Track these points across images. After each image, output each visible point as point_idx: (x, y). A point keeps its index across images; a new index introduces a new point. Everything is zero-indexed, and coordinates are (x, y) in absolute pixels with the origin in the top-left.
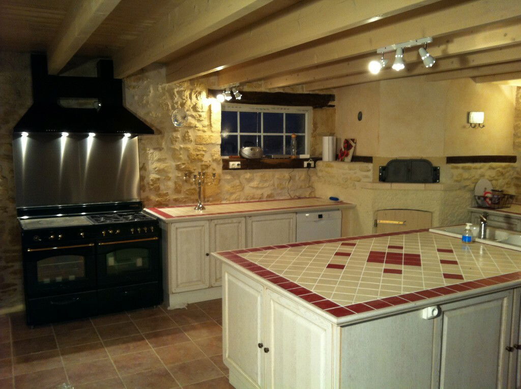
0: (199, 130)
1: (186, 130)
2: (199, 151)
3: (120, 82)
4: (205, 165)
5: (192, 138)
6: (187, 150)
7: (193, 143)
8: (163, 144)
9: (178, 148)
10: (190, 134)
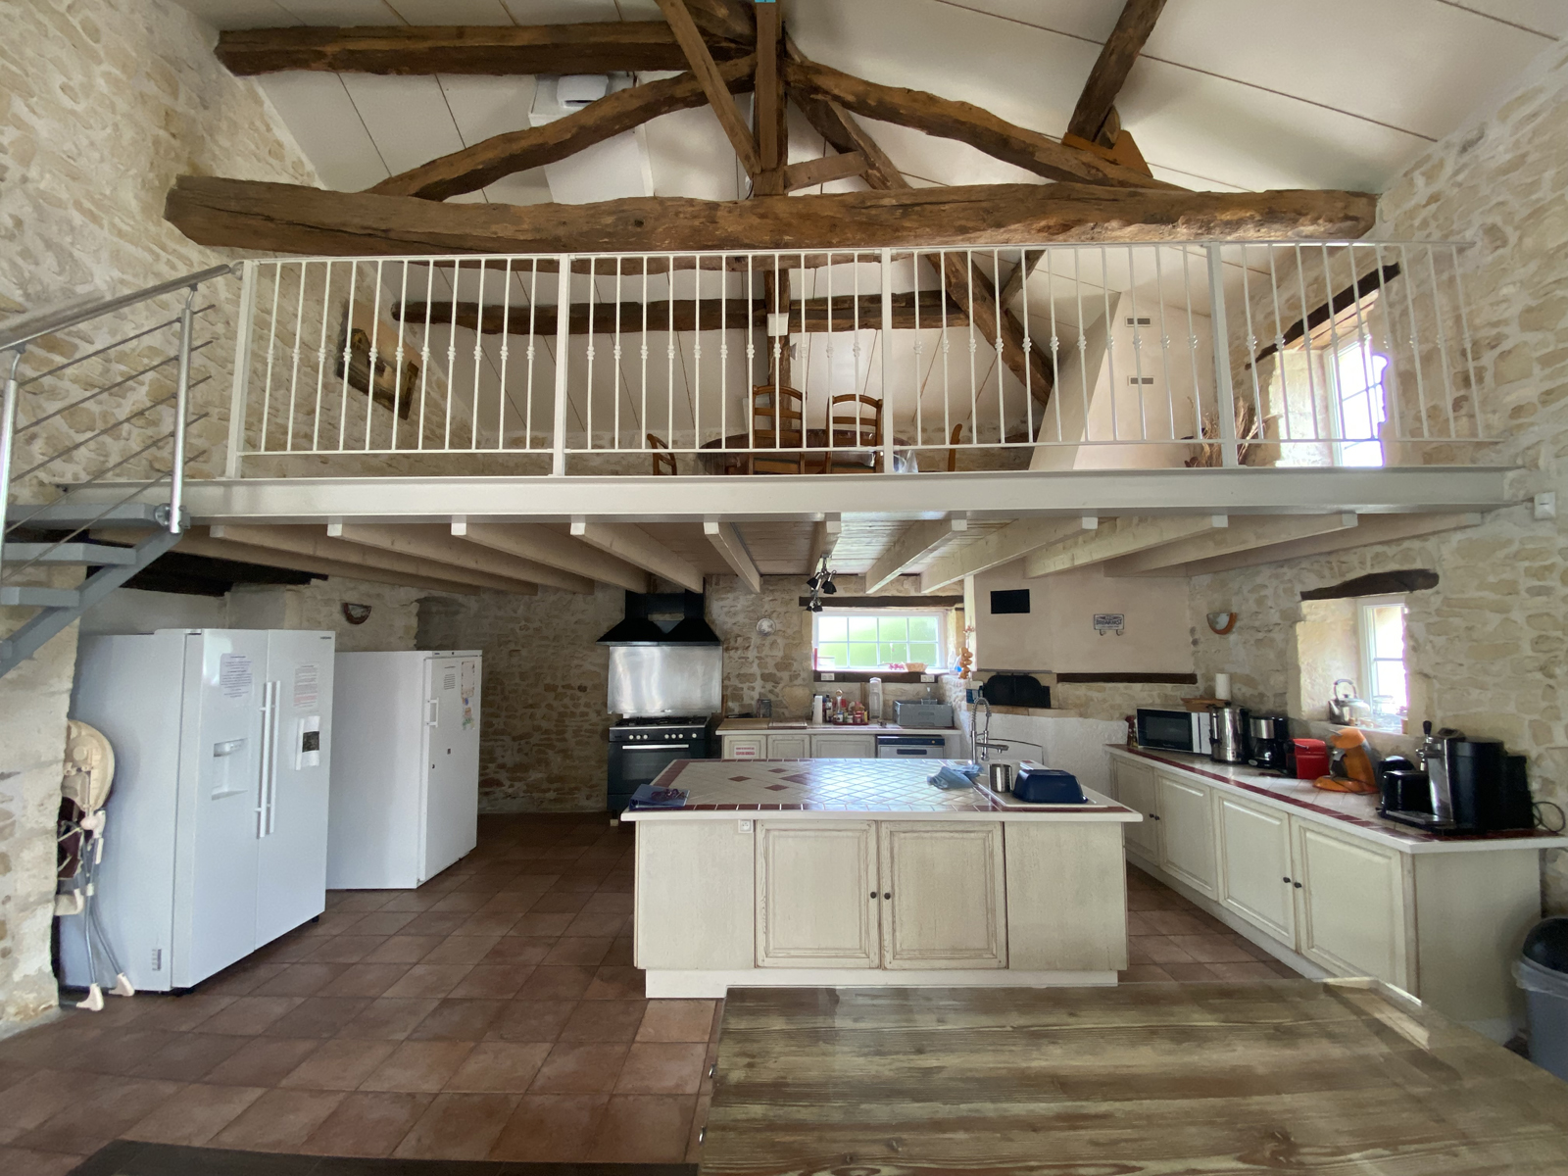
8: (749, 653)
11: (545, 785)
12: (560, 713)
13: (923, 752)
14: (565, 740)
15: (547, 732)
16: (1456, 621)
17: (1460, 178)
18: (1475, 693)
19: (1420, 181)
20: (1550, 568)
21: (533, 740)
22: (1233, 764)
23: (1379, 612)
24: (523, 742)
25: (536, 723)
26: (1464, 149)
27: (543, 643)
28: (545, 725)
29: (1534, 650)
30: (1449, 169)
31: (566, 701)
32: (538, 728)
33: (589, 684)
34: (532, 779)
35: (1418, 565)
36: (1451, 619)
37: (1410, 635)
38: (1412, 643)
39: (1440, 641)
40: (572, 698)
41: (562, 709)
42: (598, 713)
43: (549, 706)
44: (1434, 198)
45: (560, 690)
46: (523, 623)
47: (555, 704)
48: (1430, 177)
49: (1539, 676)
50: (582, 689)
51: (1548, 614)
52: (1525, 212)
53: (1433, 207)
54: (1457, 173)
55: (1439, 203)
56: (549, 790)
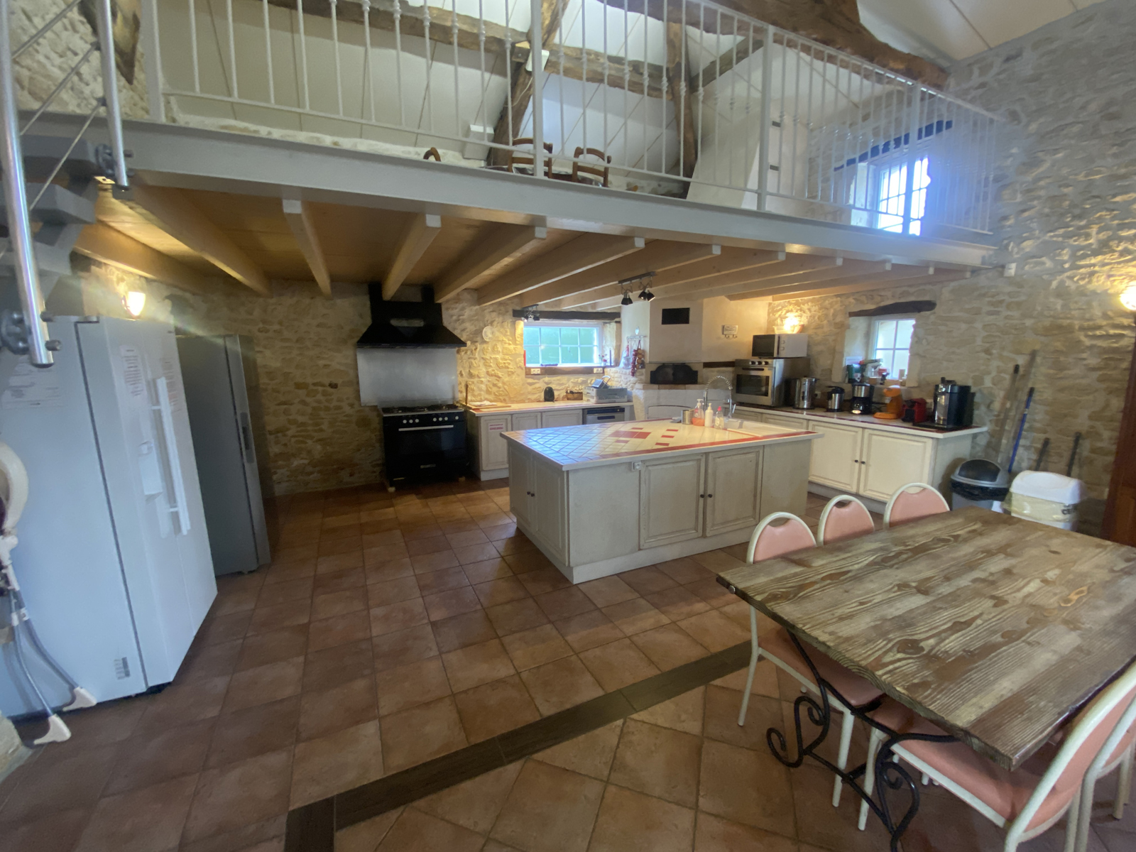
0: (505, 343)
1: (494, 343)
2: (506, 360)
3: (440, 305)
4: (511, 372)
5: (500, 349)
6: (496, 359)
7: (501, 354)
8: (477, 354)
9: (489, 358)
10: (498, 346)
11: (310, 469)
12: (314, 408)
13: (613, 417)
14: (321, 430)
15: (303, 424)
16: (942, 328)
17: (1001, 77)
18: (945, 364)
19: (976, 72)
20: (1001, 302)
21: (290, 433)
22: (807, 409)
23: (882, 323)
24: (280, 435)
25: (291, 417)
26: (1008, 59)
27: (287, 344)
28: (301, 419)
29: (983, 342)
30: (995, 70)
31: (319, 397)
32: (294, 422)
33: (339, 381)
34: (294, 465)
35: (927, 298)
36: (939, 327)
37: (915, 335)
38: (916, 339)
39: (931, 338)
40: (325, 394)
41: (315, 405)
42: (352, 405)
43: (303, 403)
44: (983, 85)
45: (312, 387)
46: (261, 325)
47: (308, 400)
48: (983, 71)
49: (983, 355)
50: (333, 386)
51: (995, 325)
52: (1034, 108)
53: (980, 91)
54: (999, 74)
55: (985, 89)
56: (312, 473)
